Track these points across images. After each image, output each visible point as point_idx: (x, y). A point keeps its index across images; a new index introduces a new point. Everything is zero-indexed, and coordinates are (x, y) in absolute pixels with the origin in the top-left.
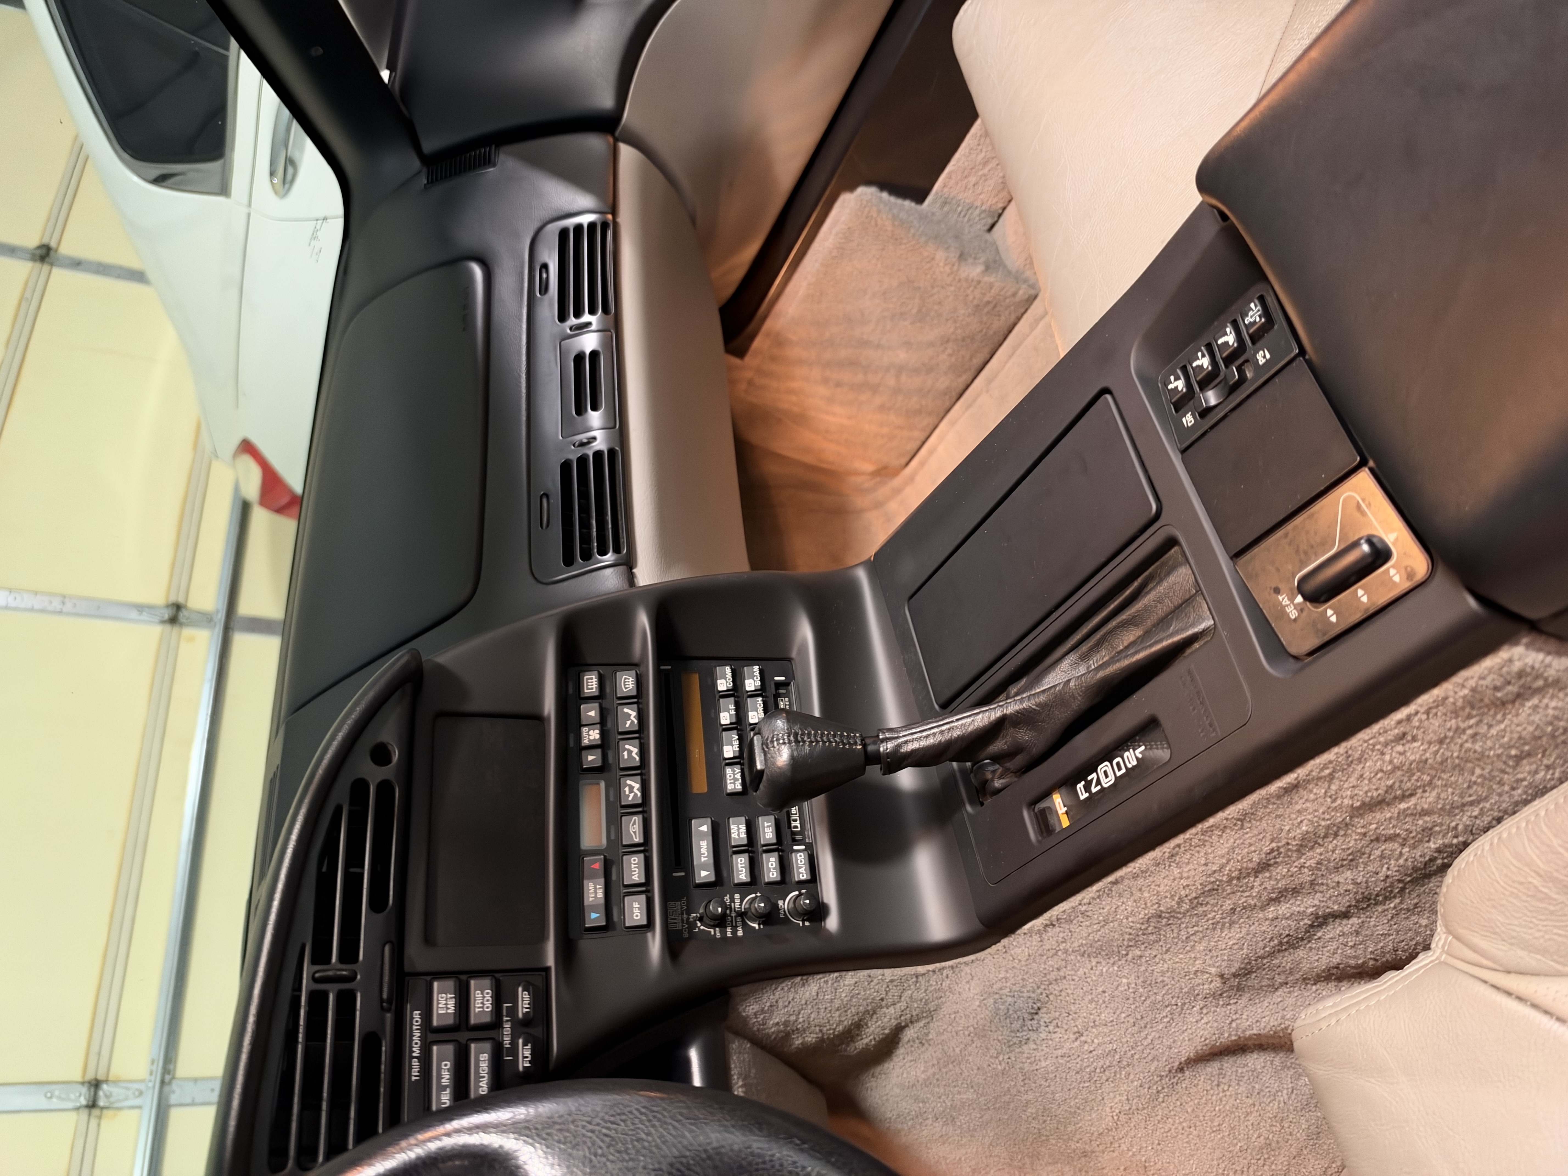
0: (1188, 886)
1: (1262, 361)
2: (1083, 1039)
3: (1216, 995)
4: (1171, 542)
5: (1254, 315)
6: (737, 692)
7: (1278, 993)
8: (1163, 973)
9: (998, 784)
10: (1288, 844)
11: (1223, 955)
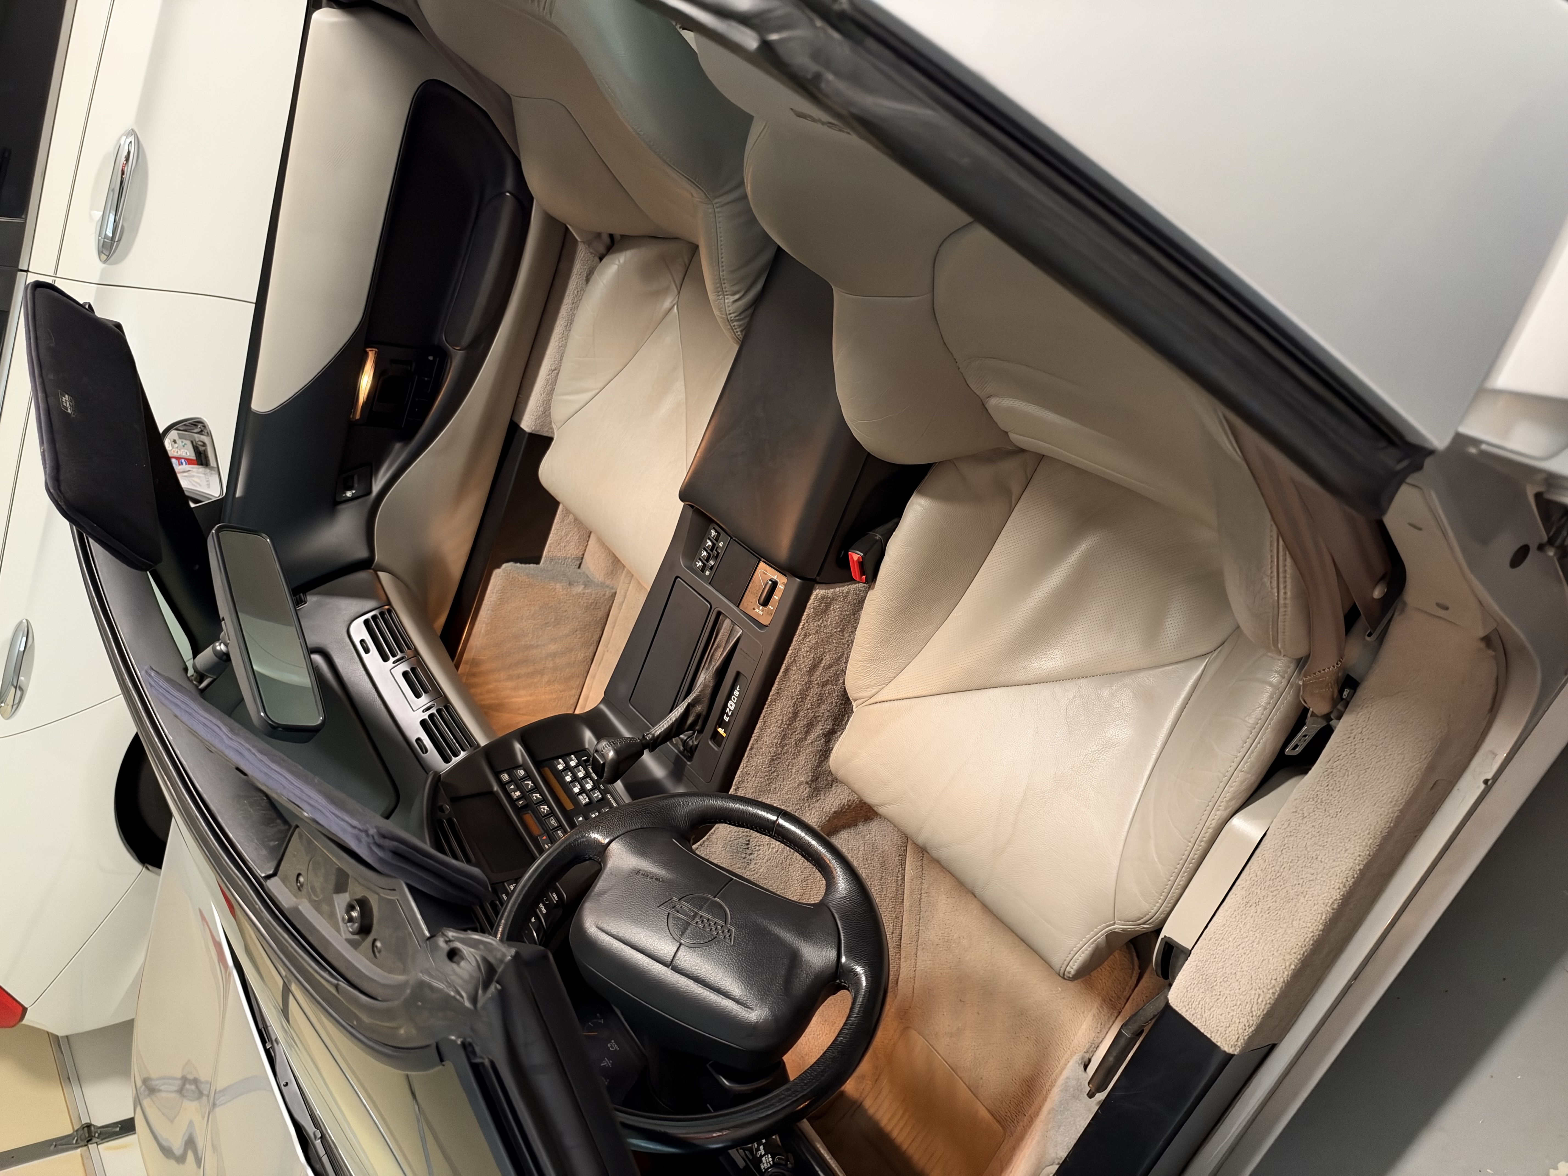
1: (721, 546)
3: (810, 796)
4: (719, 613)
5: (713, 533)
6: (567, 768)
7: (831, 789)
9: (696, 743)
10: (797, 699)
11: (803, 771)
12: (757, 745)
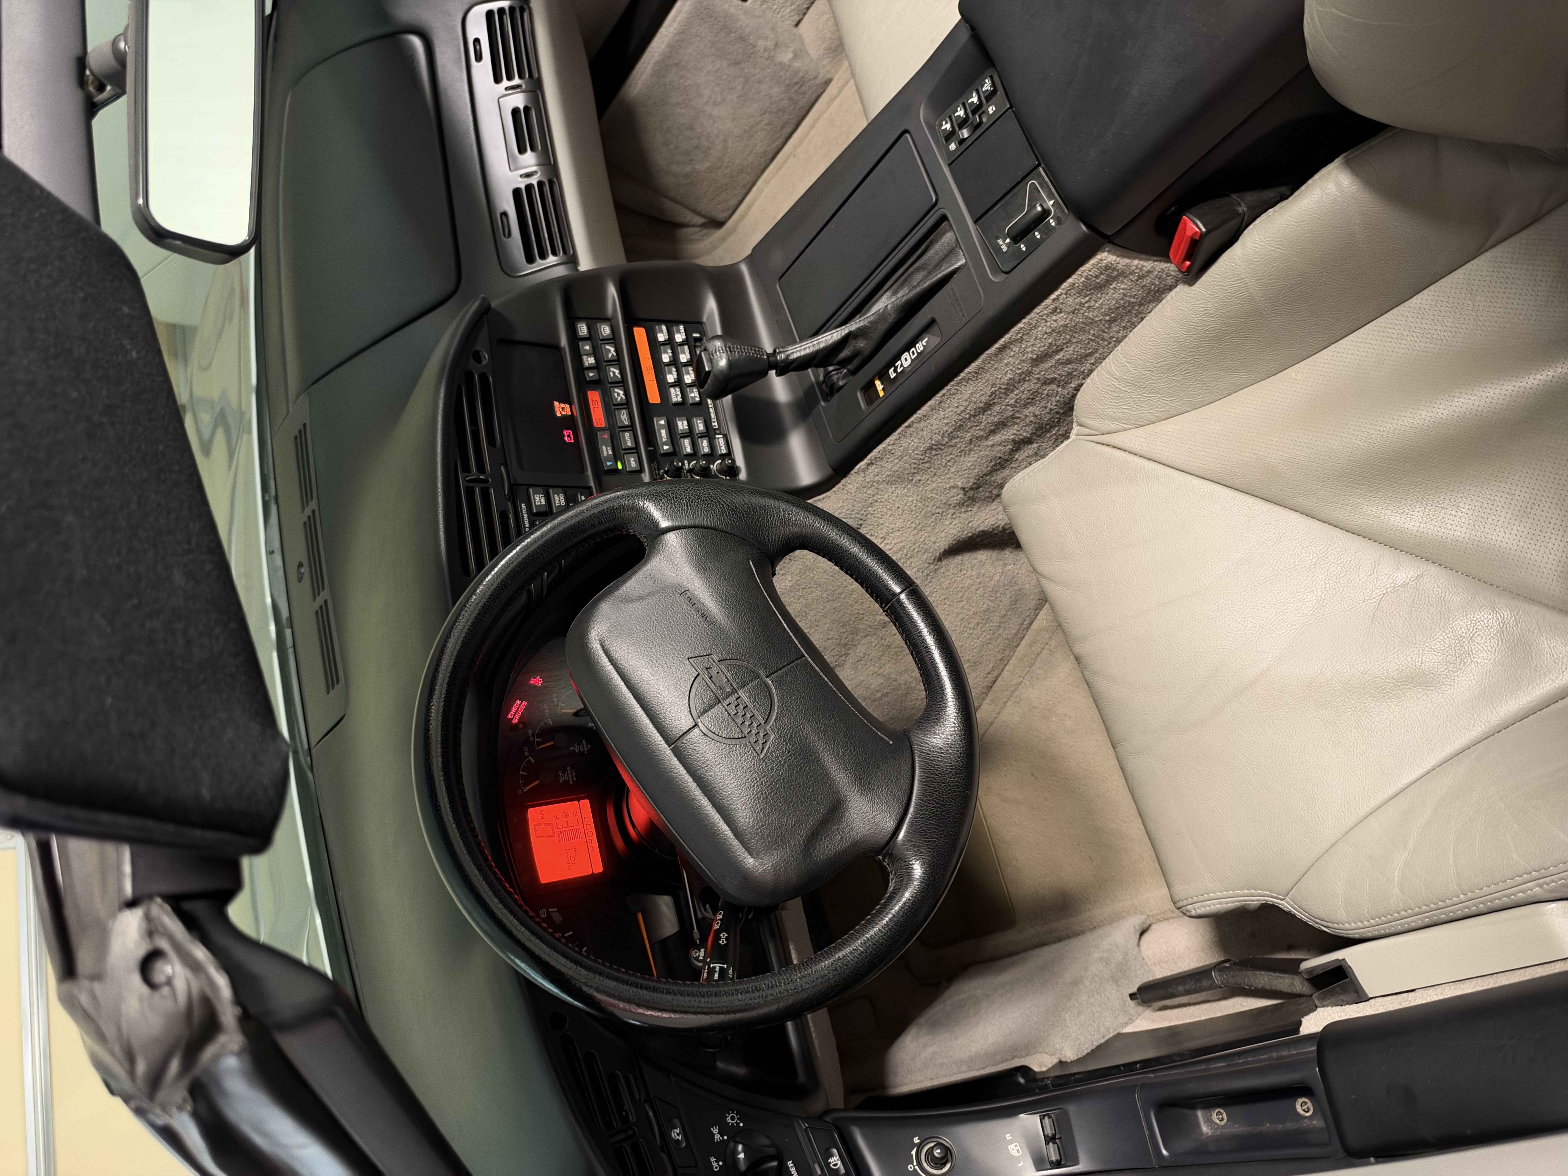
0: (948, 423)
1: (991, 112)
2: (886, 542)
3: (961, 504)
4: (944, 218)
5: (987, 86)
6: (670, 341)
8: (931, 491)
9: (841, 384)
10: (1000, 388)
11: (965, 474)
12: (917, 425)
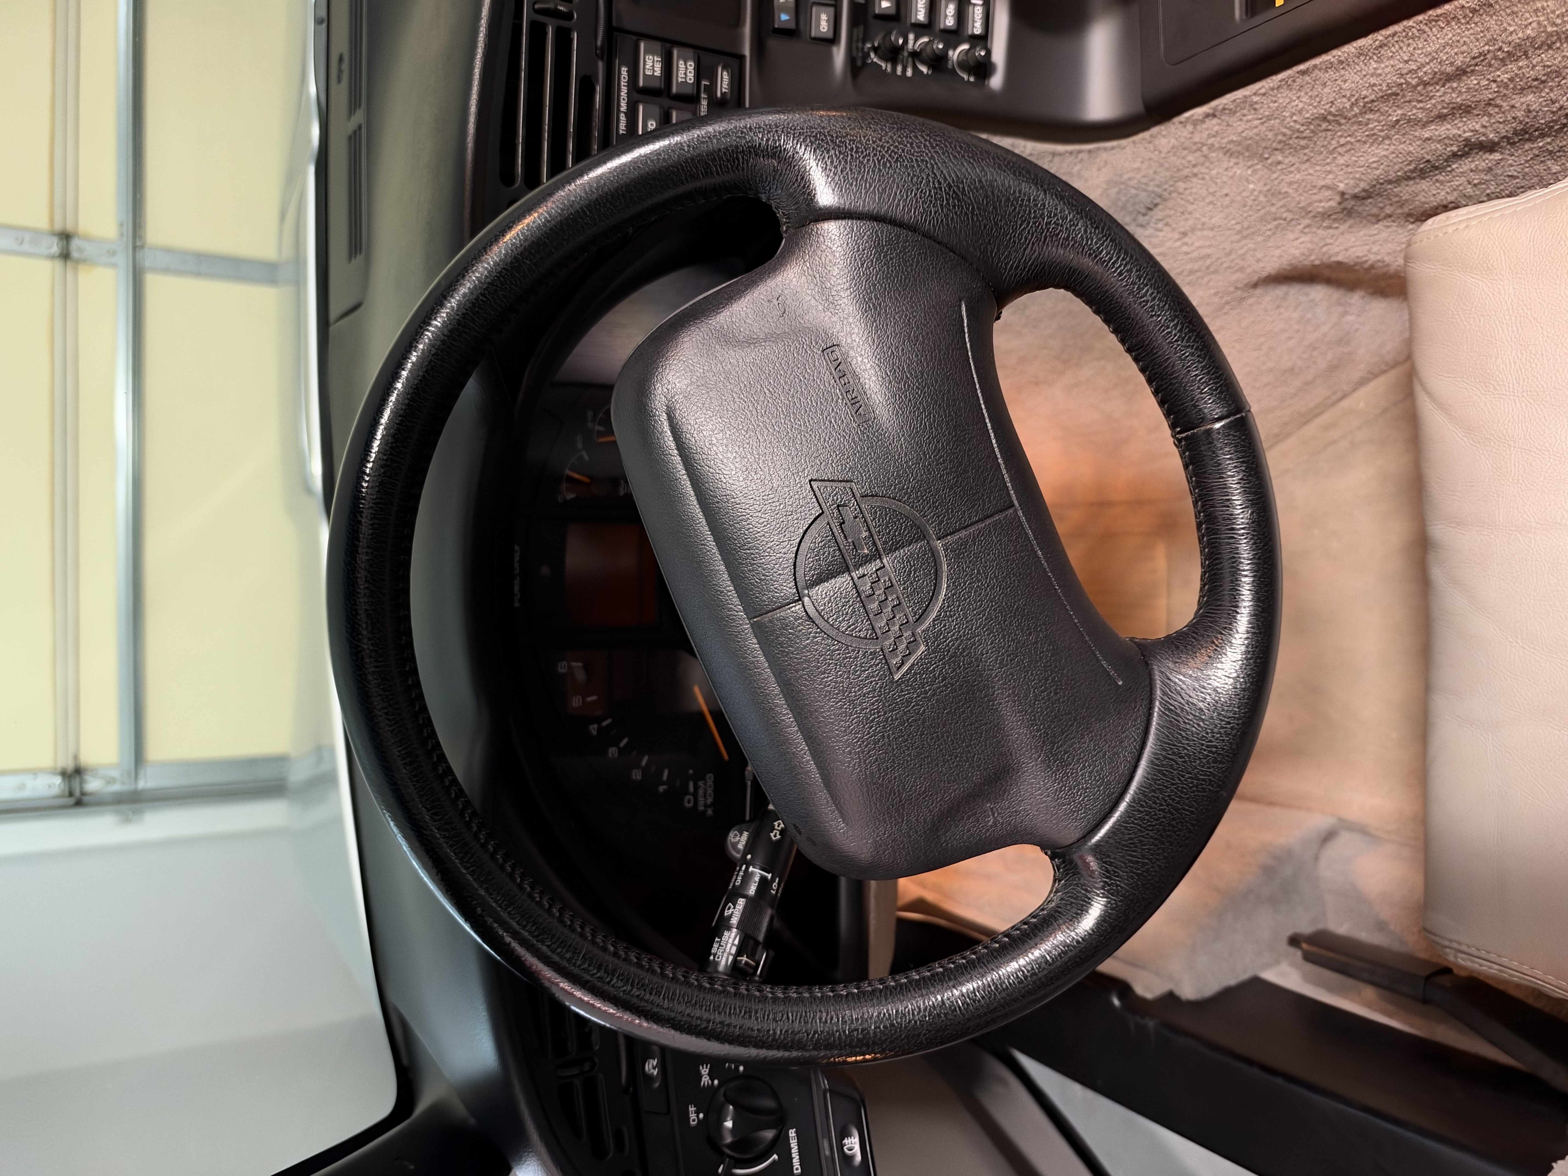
3: (1326, 215)
7: (1377, 226)
8: (1290, 184)
11: (1356, 172)
